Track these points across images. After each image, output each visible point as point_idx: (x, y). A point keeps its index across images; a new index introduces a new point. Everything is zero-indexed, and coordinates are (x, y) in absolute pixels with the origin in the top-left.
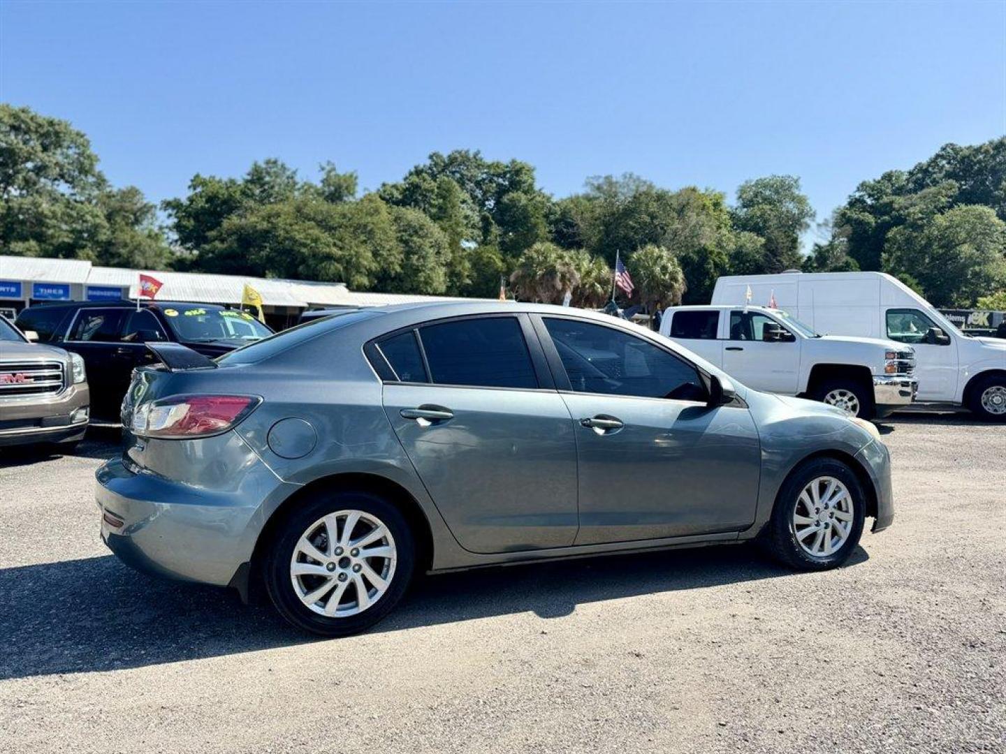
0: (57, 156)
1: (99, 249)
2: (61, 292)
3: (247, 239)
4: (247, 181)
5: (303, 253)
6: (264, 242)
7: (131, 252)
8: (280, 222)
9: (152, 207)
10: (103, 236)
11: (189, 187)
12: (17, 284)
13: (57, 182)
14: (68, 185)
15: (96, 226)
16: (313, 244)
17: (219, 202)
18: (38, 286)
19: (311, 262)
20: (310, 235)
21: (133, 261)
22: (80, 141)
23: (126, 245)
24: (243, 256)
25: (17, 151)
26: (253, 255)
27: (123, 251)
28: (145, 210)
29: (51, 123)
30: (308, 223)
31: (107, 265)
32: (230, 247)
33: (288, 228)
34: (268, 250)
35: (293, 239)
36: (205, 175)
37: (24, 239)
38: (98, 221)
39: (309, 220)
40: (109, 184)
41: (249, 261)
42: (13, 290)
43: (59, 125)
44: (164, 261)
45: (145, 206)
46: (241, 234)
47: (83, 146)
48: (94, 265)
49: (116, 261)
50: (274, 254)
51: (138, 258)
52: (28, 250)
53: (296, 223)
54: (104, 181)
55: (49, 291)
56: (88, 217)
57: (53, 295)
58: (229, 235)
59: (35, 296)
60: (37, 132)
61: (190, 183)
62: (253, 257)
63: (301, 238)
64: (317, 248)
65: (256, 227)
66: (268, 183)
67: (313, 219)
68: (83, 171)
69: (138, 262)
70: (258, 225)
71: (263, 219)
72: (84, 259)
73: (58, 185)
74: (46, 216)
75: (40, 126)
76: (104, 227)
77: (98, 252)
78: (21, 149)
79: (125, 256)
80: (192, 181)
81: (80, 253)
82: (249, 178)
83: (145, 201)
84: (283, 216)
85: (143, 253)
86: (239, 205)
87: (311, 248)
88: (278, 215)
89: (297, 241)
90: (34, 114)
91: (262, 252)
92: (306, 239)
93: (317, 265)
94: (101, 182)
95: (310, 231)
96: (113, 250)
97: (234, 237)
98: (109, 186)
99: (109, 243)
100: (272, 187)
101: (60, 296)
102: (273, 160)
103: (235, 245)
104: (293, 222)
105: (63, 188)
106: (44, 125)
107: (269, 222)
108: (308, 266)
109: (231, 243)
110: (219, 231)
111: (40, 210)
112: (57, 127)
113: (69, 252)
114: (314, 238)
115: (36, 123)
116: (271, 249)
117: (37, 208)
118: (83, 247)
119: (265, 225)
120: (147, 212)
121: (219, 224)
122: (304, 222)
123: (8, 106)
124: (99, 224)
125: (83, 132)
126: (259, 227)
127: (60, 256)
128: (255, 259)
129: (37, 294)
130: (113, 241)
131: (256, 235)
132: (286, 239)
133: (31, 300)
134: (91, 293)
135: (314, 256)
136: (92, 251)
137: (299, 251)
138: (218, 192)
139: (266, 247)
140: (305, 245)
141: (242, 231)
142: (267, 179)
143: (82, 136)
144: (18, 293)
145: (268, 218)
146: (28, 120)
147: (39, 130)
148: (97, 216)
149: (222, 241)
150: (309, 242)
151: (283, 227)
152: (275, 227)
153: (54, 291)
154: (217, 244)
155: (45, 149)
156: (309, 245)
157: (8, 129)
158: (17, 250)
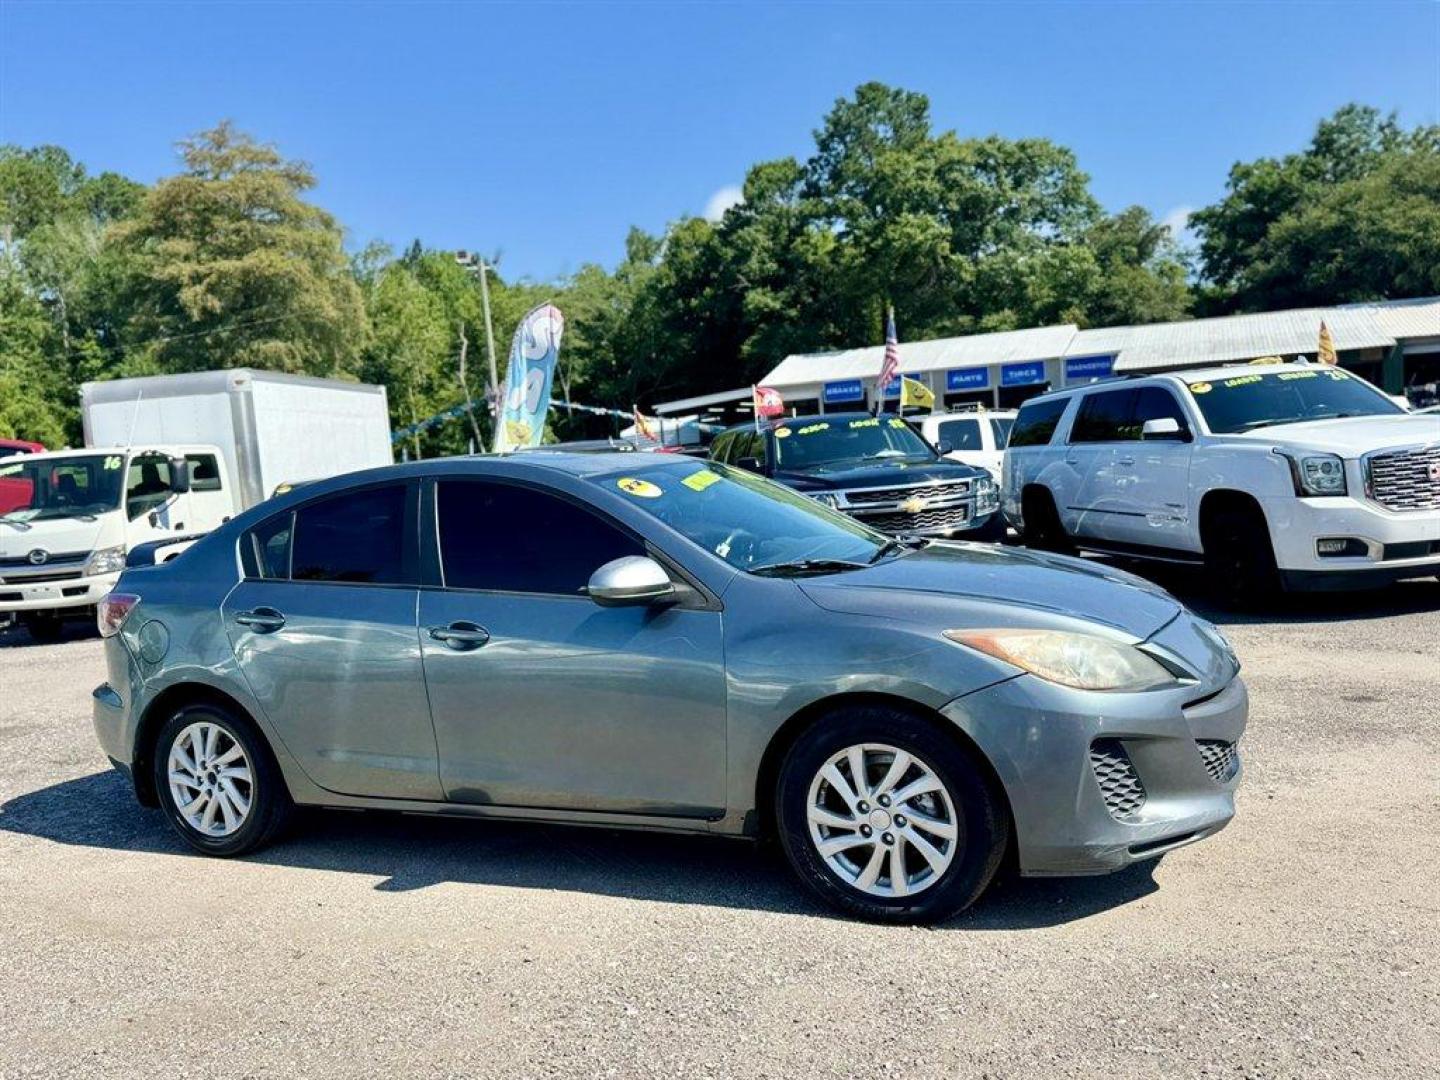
0: (1035, 189)
1: (1089, 305)
2: (1034, 372)
3: (1305, 249)
4: (1309, 154)
5: (1401, 254)
6: (1334, 247)
7: (1131, 301)
8: (1360, 209)
9: (1163, 230)
10: (1093, 287)
11: (1227, 185)
12: (982, 370)
13: (1038, 224)
14: (1052, 224)
15: (1086, 274)
16: (1421, 234)
17: (1266, 197)
18: (1007, 368)
19: (1418, 266)
20: (1413, 218)
21: (1134, 314)
22: (1063, 159)
23: (1125, 293)
24: (1299, 277)
25: (983, 195)
26: (1315, 271)
27: (1119, 302)
28: (1153, 235)
29: (1022, 147)
30: (1412, 198)
31: (1101, 325)
32: (1279, 266)
33: (1375, 215)
34: (1340, 259)
35: (1383, 234)
36: (1248, 161)
37: (999, 308)
38: (1086, 266)
39: (1416, 192)
40: (1103, 210)
41: (1309, 284)
42: (979, 378)
43: (1031, 147)
44: (1180, 306)
45: (1153, 229)
46: (1299, 241)
47: (1068, 166)
48: (1082, 327)
49: (1112, 316)
50: (1351, 264)
51: (1140, 309)
52: (1004, 322)
53: (1391, 204)
54: (1095, 207)
55: (1020, 373)
56: (1073, 265)
57: (1025, 378)
58: (1278, 247)
59: (1004, 383)
60: (1006, 164)
61: (1228, 179)
62: (1314, 275)
63: (1397, 228)
64: (1429, 239)
65: (1319, 224)
66: (1345, 147)
67: (1423, 190)
68: (1067, 200)
69: (1141, 315)
70: (1322, 221)
71: (1333, 209)
72: (1070, 322)
73: (1040, 228)
74: (1022, 274)
75: (1010, 155)
76: (1094, 273)
77: (1088, 309)
78: (988, 192)
79: (1123, 308)
80: (1231, 175)
81: (1064, 315)
82: (1313, 147)
83: (1152, 224)
84: (1366, 197)
85: (1147, 299)
86: (1295, 195)
87: (1416, 241)
88: (1359, 197)
89: (1390, 233)
90: (1001, 141)
91: (1329, 266)
92: (1407, 226)
93: (1428, 269)
94: (1092, 210)
95: (1415, 212)
96: (1107, 302)
97: (1287, 249)
98: (1105, 213)
99: (1104, 294)
100: (1354, 151)
101: (1034, 378)
102: (1347, 108)
103: (1286, 263)
104: (1384, 202)
105: (1046, 230)
106: (1014, 152)
107: (1342, 212)
108: (1412, 274)
109: (1281, 260)
110: (1263, 244)
111: (1014, 266)
112: (1029, 151)
113: (1050, 316)
114: (1423, 221)
115: (1005, 152)
116: (1345, 257)
117: (1009, 266)
118: (1069, 305)
119: (1334, 219)
120: (1157, 237)
121: (1264, 232)
122: (1404, 199)
123: (973, 140)
124: (1088, 270)
125: (1066, 147)
126: (1324, 224)
127: (1041, 323)
128: (1318, 278)
129: (1007, 379)
130: (1107, 290)
131: (1320, 238)
132: (1373, 234)
133: (1000, 388)
134: (1071, 368)
135: (1423, 253)
136: (1080, 309)
137: (1394, 251)
138: (1264, 182)
139: (1335, 255)
140: (1403, 239)
141: (1300, 237)
142: (1344, 139)
143: (1066, 153)
144: (984, 382)
145: (1339, 207)
146: (995, 152)
147: (1008, 161)
148: (1084, 259)
149: (1267, 258)
150: (1412, 231)
151: (1365, 215)
152: (1352, 219)
153: (1026, 373)
154: (1260, 266)
155: (1018, 183)
156: (1411, 236)
157: (973, 168)
158: (990, 324)
